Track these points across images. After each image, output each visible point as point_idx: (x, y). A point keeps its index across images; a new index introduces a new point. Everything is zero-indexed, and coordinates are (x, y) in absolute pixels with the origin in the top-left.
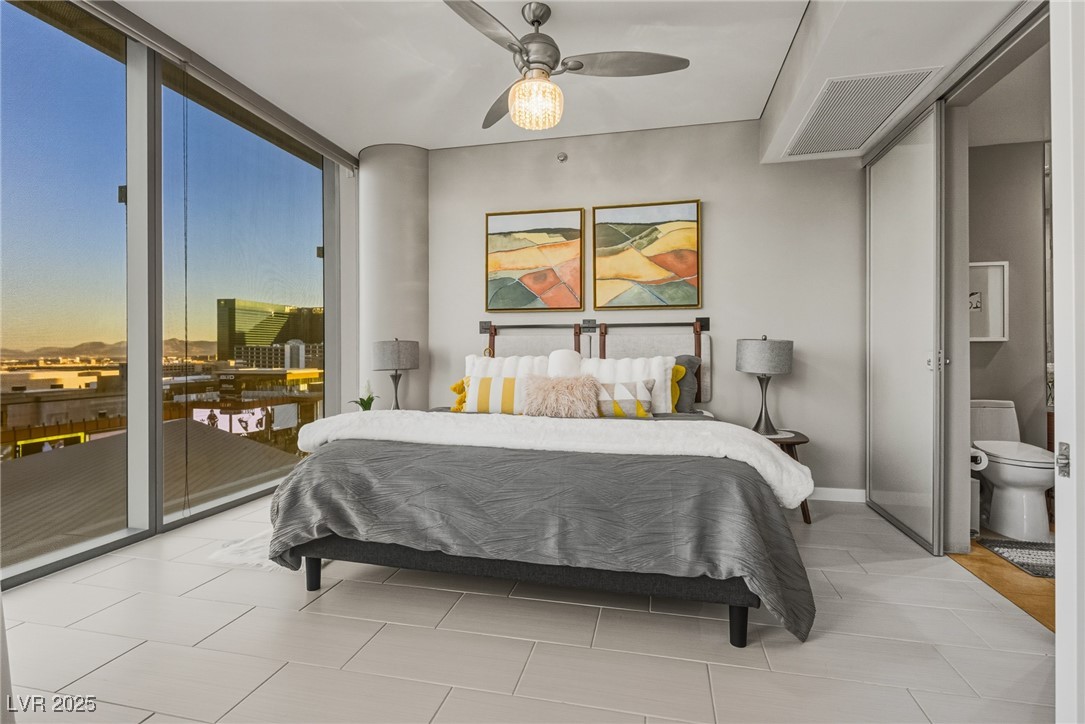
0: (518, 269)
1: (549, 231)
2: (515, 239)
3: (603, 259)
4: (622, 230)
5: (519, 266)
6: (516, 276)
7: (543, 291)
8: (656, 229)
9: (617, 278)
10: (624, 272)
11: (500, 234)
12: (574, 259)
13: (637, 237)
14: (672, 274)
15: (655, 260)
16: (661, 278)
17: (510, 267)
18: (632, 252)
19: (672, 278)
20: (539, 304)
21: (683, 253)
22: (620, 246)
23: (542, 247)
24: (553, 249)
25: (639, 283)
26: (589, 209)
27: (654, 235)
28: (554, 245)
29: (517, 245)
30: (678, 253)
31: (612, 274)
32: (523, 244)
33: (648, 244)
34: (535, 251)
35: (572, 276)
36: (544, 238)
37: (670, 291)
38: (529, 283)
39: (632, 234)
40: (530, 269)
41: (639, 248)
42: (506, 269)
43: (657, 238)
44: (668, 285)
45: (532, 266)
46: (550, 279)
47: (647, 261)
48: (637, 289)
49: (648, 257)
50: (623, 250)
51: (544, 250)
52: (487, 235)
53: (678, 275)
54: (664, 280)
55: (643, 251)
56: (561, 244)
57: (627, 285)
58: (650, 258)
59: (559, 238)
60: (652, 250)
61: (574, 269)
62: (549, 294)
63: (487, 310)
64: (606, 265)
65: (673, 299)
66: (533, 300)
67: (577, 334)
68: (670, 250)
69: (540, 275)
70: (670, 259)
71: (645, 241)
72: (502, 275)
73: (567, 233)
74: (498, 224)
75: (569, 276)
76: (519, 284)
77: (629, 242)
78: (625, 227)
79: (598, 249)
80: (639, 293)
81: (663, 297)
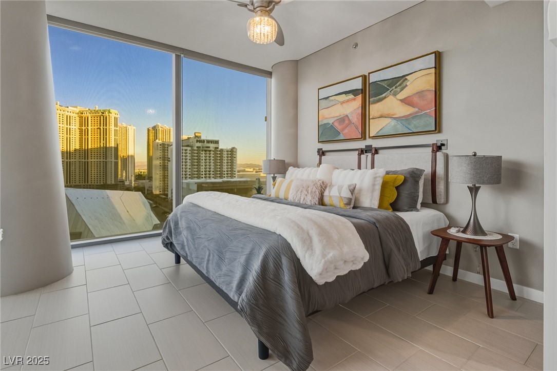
0: (332, 118)
1: (346, 93)
2: (331, 100)
3: (374, 105)
4: (383, 84)
5: (332, 116)
6: (331, 121)
7: (343, 130)
8: (406, 79)
9: (381, 117)
10: (386, 112)
11: (324, 99)
12: (358, 108)
13: (394, 87)
14: (417, 109)
15: (406, 101)
16: (408, 113)
17: (329, 117)
18: (391, 97)
19: (417, 112)
20: (341, 137)
21: (424, 93)
22: (384, 95)
23: (343, 103)
24: (348, 103)
25: (395, 118)
26: (367, 75)
27: (404, 84)
28: (348, 101)
29: (331, 104)
30: (420, 94)
31: (377, 115)
32: (334, 103)
33: (401, 91)
34: (339, 106)
35: (357, 118)
36: (343, 98)
37: (416, 122)
38: (337, 125)
39: (390, 85)
40: (337, 117)
41: (395, 95)
42: (327, 118)
43: (406, 85)
44: (414, 118)
45: (338, 115)
46: (347, 122)
47: (399, 102)
48: (393, 122)
49: (400, 100)
50: (385, 98)
51: (344, 105)
52: (319, 100)
53: (421, 109)
54: (410, 115)
55: (397, 96)
56: (352, 100)
57: (387, 121)
58: (402, 101)
59: (351, 96)
60: (403, 95)
61: (359, 114)
62: (346, 131)
63: (319, 142)
64: (376, 109)
65: (416, 127)
66: (338, 135)
67: (360, 155)
68: (415, 92)
69: (342, 120)
70: (415, 99)
71: (398, 89)
72: (325, 122)
73: (354, 92)
74: (324, 93)
75: (356, 119)
76: (332, 126)
77: (389, 91)
78: (386, 82)
79: (370, 99)
80: (395, 126)
81: (409, 127)
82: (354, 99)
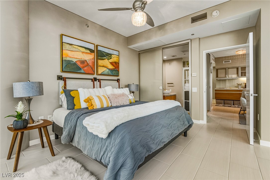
0: (75, 58)
1: (86, 48)
2: (74, 47)
3: (100, 61)
6: (74, 60)
7: (83, 67)
8: (111, 56)
9: (103, 66)
10: (105, 65)
11: (68, 44)
12: (93, 59)
13: (108, 57)
14: (114, 68)
16: (112, 68)
17: (72, 57)
18: (107, 60)
19: (114, 69)
20: (82, 71)
21: (117, 63)
22: (104, 58)
23: (83, 52)
24: (87, 54)
25: (108, 69)
27: (111, 57)
28: (86, 53)
29: (74, 49)
31: (102, 65)
32: (76, 50)
34: (81, 53)
35: (92, 64)
36: (83, 50)
37: (114, 72)
38: (79, 64)
39: (107, 55)
40: (79, 59)
41: (108, 59)
42: (70, 57)
43: (111, 58)
45: (80, 58)
46: (86, 64)
47: (110, 63)
48: (108, 70)
49: (110, 62)
50: (104, 59)
51: (84, 54)
52: (62, 42)
54: (113, 69)
55: (109, 60)
56: (89, 53)
57: (105, 69)
59: (88, 51)
61: (93, 62)
62: (85, 68)
63: (62, 71)
64: (101, 62)
65: (114, 74)
66: (80, 70)
67: (93, 82)
68: (114, 61)
69: (83, 62)
70: (114, 64)
71: (109, 58)
72: (68, 59)
73: (90, 50)
76: (75, 64)
77: (106, 57)
78: (105, 53)
79: (98, 57)
80: (108, 72)
81: (113, 73)
82: (91, 54)
